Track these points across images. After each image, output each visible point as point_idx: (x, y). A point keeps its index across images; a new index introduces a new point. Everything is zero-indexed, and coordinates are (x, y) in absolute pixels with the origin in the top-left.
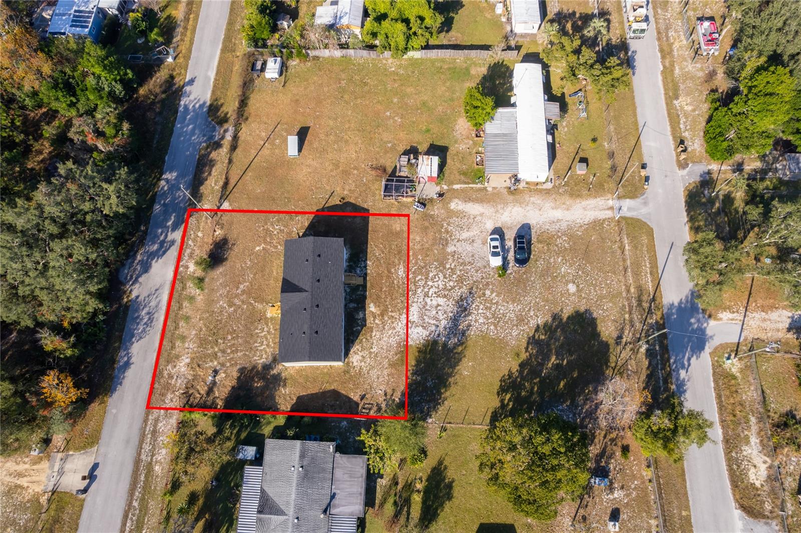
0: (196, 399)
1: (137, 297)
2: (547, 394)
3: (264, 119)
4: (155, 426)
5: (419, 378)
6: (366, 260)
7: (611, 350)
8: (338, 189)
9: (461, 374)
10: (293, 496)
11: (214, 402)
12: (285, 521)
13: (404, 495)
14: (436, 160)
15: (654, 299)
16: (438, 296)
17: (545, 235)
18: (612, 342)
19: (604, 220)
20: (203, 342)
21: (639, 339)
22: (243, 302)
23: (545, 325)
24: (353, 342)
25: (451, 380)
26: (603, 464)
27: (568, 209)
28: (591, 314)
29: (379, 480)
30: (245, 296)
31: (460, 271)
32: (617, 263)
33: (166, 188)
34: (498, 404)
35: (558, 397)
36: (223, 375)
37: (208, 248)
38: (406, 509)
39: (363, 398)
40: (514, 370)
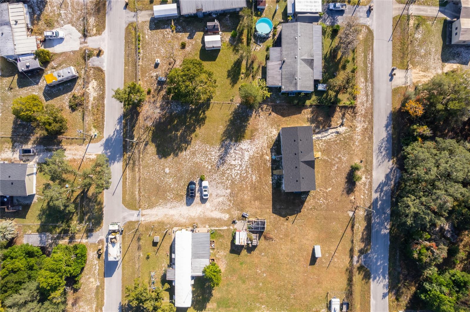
0: (350, 111)
1: (389, 161)
2: (183, 117)
3: (336, 270)
4: (367, 98)
5: (244, 124)
6: (272, 184)
7: (151, 139)
8: (290, 225)
9: (223, 126)
10: (299, 67)
11: (341, 110)
13: (249, 72)
14: (237, 243)
15: (127, 165)
16: (235, 165)
17: (179, 200)
18: (150, 143)
19: (147, 208)
20: (351, 139)
21: (137, 144)
22: (334, 160)
23: (182, 151)
24: (276, 141)
25: (228, 123)
26: (159, 87)
27: (166, 215)
28: (159, 157)
29: (261, 78)
30: (333, 163)
31: (223, 179)
32: (143, 184)
33: (386, 224)
34: (206, 112)
35: (178, 116)
36: (338, 123)
37: (356, 189)
38: (248, 66)
39: (270, 114)
40: (198, 128)
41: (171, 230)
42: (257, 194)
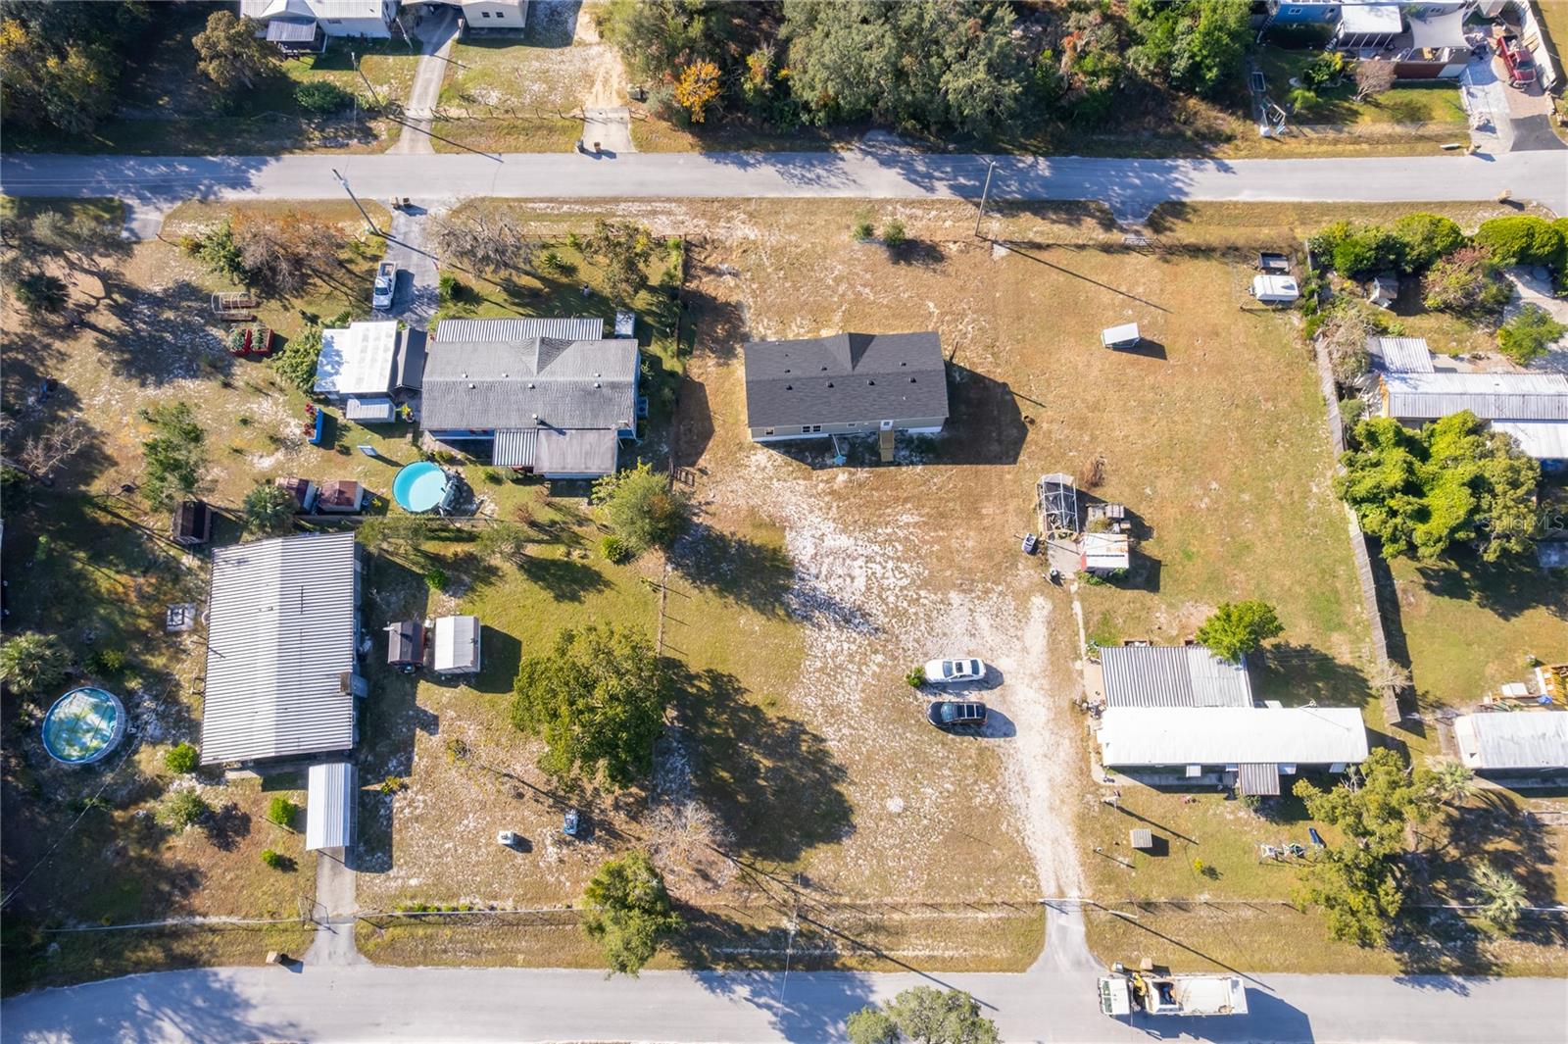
0: (698, 255)
1: (842, 159)
2: (709, 749)
3: (1170, 288)
4: (662, 213)
5: (733, 551)
6: (924, 464)
7: (783, 864)
8: (1048, 414)
9: (740, 614)
10: (561, 379)
11: (694, 277)
12: (529, 372)
13: (564, 535)
14: (1122, 563)
15: (880, 956)
16: (868, 578)
17: (996, 763)
18: (798, 867)
19: (1034, 876)
20: (778, 252)
21: (803, 917)
22: (843, 295)
23: (826, 753)
24: (787, 453)
25: (731, 599)
26: (598, 833)
27: (1052, 809)
28: (848, 834)
29: (586, 500)
30: (852, 297)
31: (916, 614)
32: (949, 893)
33: (1021, 165)
34: (693, 671)
35: (703, 767)
36: (732, 284)
37: (926, 238)
38: (546, 538)
39: (703, 472)
40: (747, 697)
41: (1103, 791)
42: (958, 508)
